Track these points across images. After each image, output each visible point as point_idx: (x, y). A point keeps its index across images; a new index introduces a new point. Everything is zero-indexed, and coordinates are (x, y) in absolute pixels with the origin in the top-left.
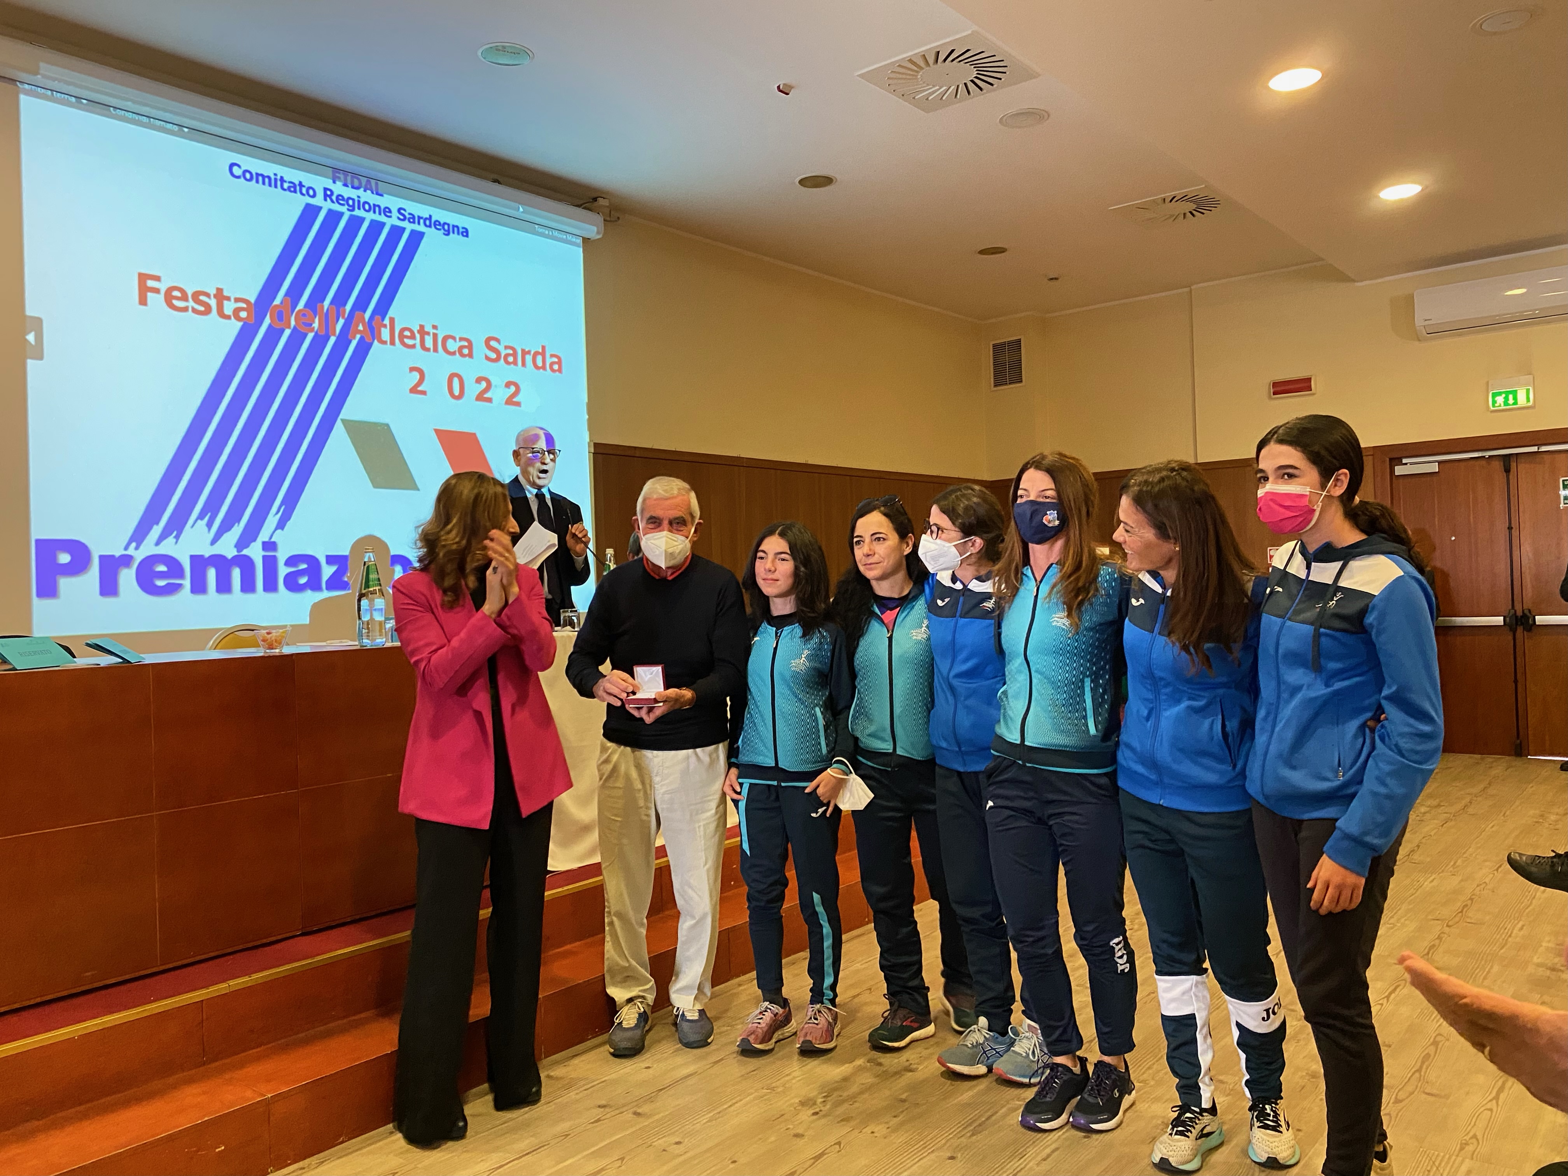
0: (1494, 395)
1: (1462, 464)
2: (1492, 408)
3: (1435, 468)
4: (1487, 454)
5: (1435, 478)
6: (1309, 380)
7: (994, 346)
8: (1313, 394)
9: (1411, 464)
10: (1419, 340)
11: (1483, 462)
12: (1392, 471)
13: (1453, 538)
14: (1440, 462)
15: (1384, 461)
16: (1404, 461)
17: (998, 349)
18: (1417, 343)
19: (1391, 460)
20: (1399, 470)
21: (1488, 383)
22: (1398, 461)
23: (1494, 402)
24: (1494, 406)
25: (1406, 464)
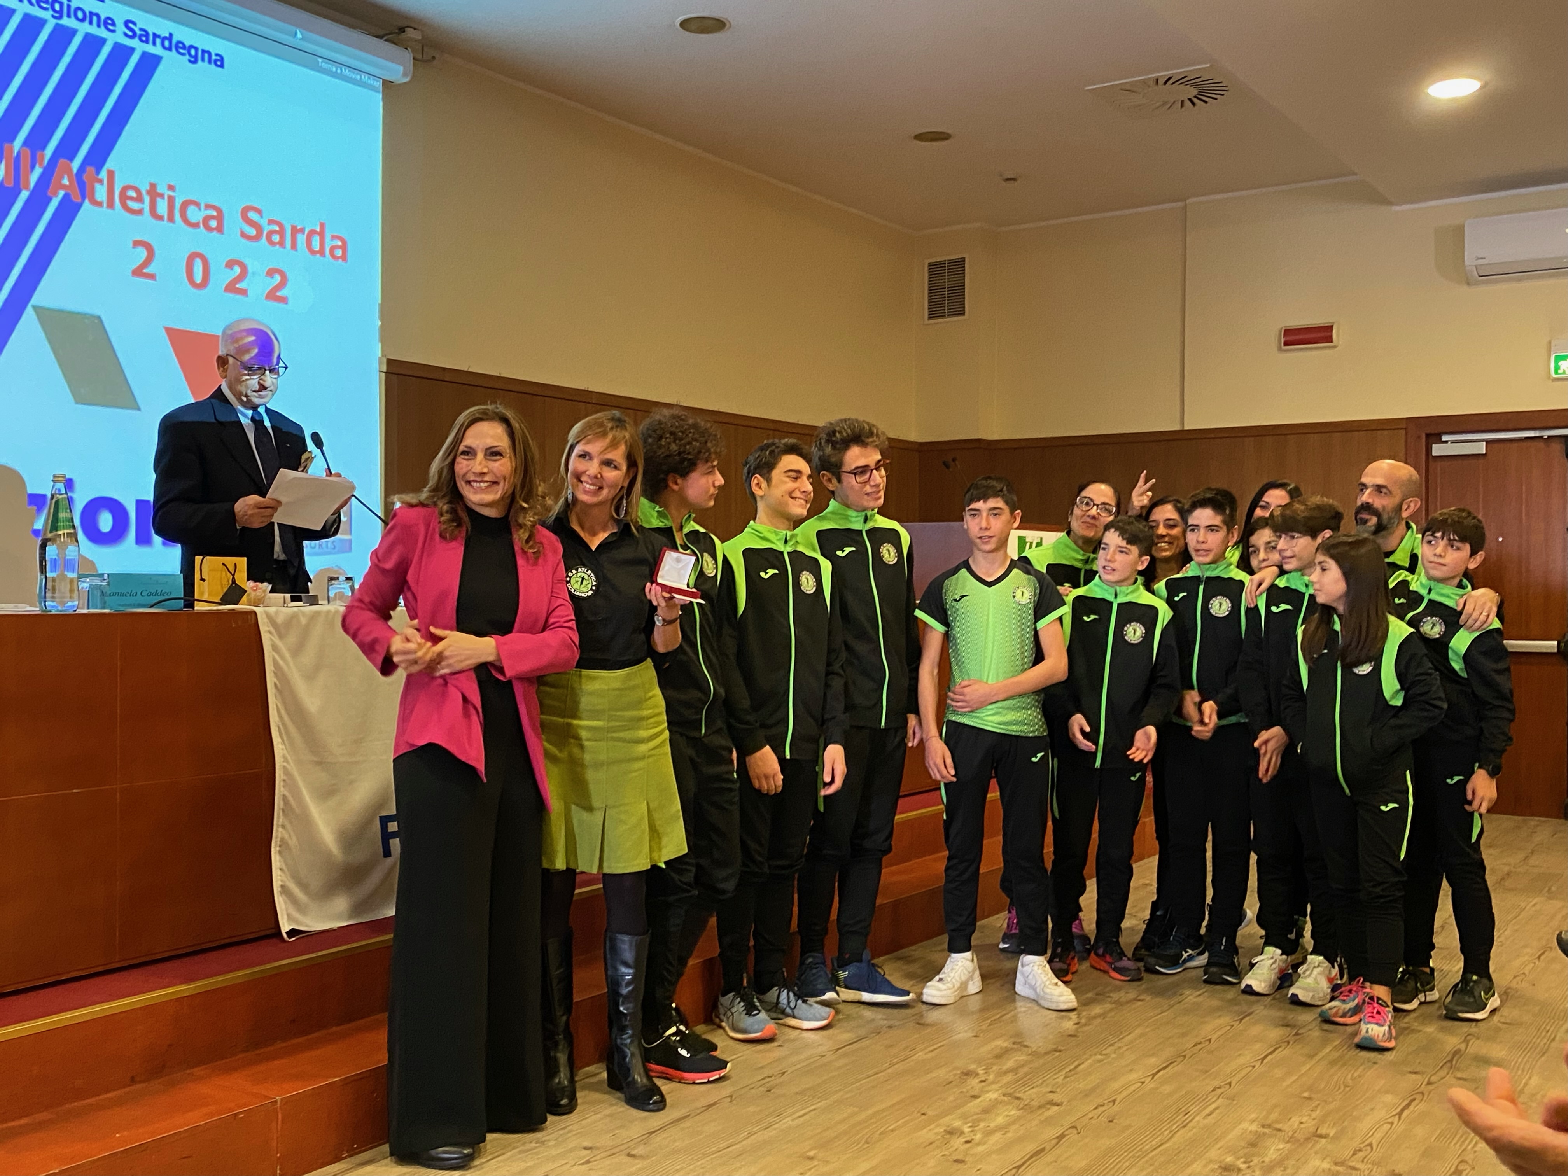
0: (1559, 359)
1: (1515, 445)
2: (1554, 376)
3: (1482, 449)
4: (1546, 433)
5: (1481, 461)
6: (1330, 328)
7: (930, 265)
8: (1335, 347)
9: (1453, 442)
10: (1468, 284)
11: (1541, 444)
12: (1429, 450)
13: (1500, 539)
14: (1488, 442)
15: (1419, 437)
16: (1444, 438)
17: (935, 269)
18: (1465, 288)
19: (1428, 436)
20: (1437, 450)
21: (1550, 343)
22: (1435, 437)
23: (1557, 368)
24: (1556, 373)
25: (1446, 442)
